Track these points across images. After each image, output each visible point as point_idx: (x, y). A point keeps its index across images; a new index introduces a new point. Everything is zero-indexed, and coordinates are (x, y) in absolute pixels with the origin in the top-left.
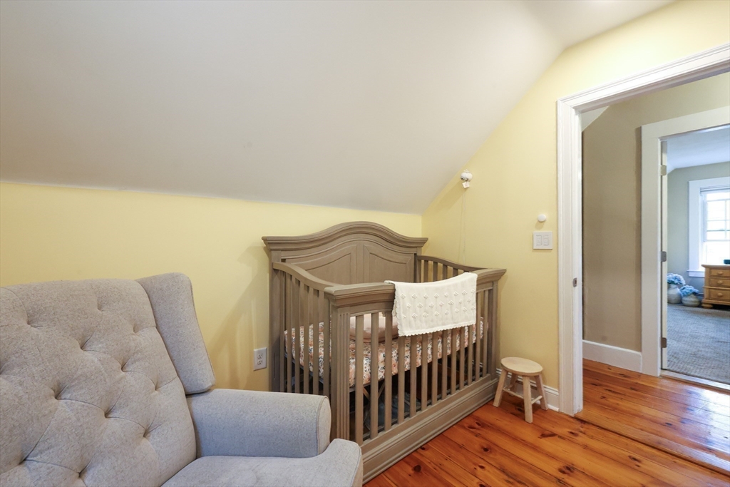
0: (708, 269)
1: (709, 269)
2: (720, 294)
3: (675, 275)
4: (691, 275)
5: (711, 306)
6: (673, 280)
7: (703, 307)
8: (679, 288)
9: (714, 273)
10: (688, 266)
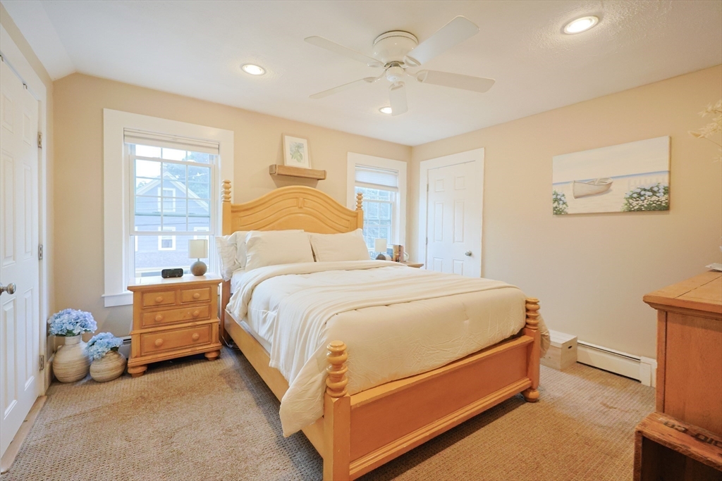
0: (139, 295)
1: (140, 292)
2: (159, 341)
3: (74, 314)
4: (108, 303)
5: (144, 369)
6: (70, 327)
7: (131, 376)
8: (86, 341)
9: (150, 299)
10: (102, 288)
